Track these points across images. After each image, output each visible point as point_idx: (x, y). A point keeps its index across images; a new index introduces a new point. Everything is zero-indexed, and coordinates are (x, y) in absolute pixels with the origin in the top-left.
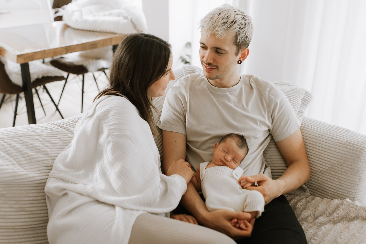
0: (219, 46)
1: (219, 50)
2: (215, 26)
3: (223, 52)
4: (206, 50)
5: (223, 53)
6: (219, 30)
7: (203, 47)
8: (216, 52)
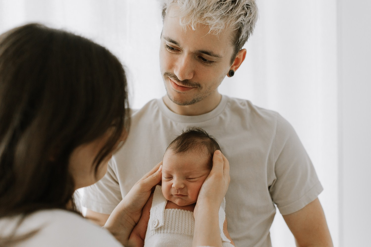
0: (208, 49)
1: (205, 56)
2: (204, 7)
3: (214, 59)
4: (177, 54)
5: (213, 62)
6: (214, 17)
7: (172, 49)
8: (198, 58)
